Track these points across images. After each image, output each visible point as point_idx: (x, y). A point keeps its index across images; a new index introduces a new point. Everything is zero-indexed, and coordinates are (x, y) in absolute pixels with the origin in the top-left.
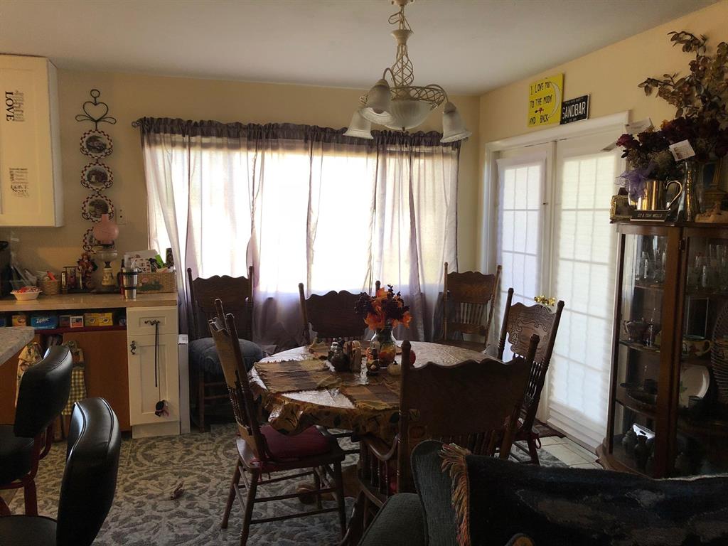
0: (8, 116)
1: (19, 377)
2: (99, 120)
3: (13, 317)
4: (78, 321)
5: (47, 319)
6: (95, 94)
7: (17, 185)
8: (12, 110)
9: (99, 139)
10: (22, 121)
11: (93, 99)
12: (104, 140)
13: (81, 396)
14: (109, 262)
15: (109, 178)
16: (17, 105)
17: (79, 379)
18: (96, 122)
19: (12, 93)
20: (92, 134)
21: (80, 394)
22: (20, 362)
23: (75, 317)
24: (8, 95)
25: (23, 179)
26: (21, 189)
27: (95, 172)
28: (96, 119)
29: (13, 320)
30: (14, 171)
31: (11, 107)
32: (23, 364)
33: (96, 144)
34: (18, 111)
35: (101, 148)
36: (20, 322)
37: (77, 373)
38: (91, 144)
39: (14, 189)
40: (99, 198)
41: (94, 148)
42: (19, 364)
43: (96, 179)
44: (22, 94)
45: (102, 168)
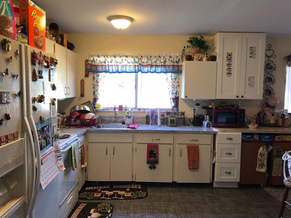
0: (250, 56)
1: (259, 159)
2: (270, 57)
3: (254, 135)
4: (279, 138)
5: (268, 137)
6: (269, 46)
7: (251, 83)
8: (252, 54)
9: (270, 64)
10: (255, 58)
11: (269, 48)
12: (272, 65)
13: (281, 169)
14: (273, 114)
15: (273, 80)
16: (254, 52)
17: (280, 162)
18: (269, 57)
19: (252, 48)
20: (268, 62)
21: (280, 168)
22: (259, 153)
23: (278, 137)
24: (251, 48)
25: (253, 81)
26: (252, 85)
27: (268, 78)
28: (269, 56)
29: (254, 136)
30: (250, 78)
31: (252, 53)
32: (260, 154)
33: (269, 66)
34: (254, 54)
35: (271, 68)
36: (257, 137)
37: (280, 159)
38: (267, 66)
39: (249, 84)
40: (268, 88)
41: (269, 68)
42: (259, 154)
43: (268, 80)
44: (256, 48)
45: (270, 76)
